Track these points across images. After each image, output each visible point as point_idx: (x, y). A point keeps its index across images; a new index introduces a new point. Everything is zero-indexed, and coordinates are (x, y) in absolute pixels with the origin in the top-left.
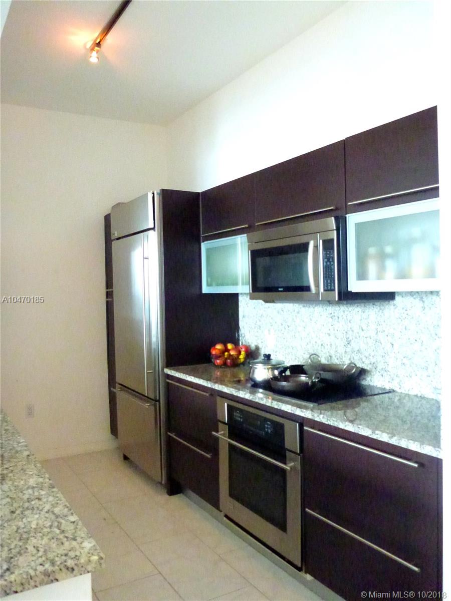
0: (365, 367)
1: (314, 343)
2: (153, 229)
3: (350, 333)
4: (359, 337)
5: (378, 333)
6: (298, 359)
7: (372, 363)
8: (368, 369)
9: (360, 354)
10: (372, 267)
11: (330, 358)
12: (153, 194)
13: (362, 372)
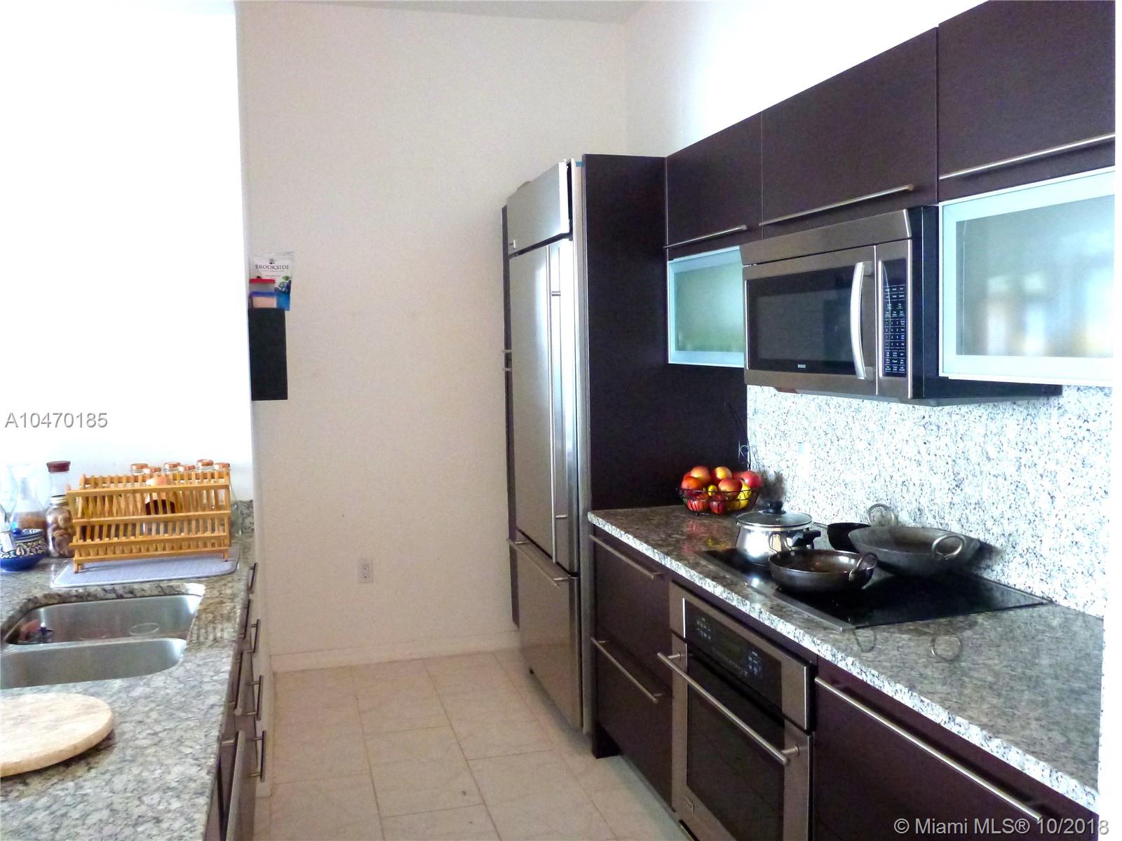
0: (991, 541)
1: (888, 479)
2: (569, 235)
3: (962, 462)
4: (981, 472)
5: (1023, 468)
6: (855, 509)
7: (1007, 535)
8: (998, 545)
9: (981, 512)
10: (996, 326)
11: (918, 513)
12: (569, 165)
13: (984, 552)
